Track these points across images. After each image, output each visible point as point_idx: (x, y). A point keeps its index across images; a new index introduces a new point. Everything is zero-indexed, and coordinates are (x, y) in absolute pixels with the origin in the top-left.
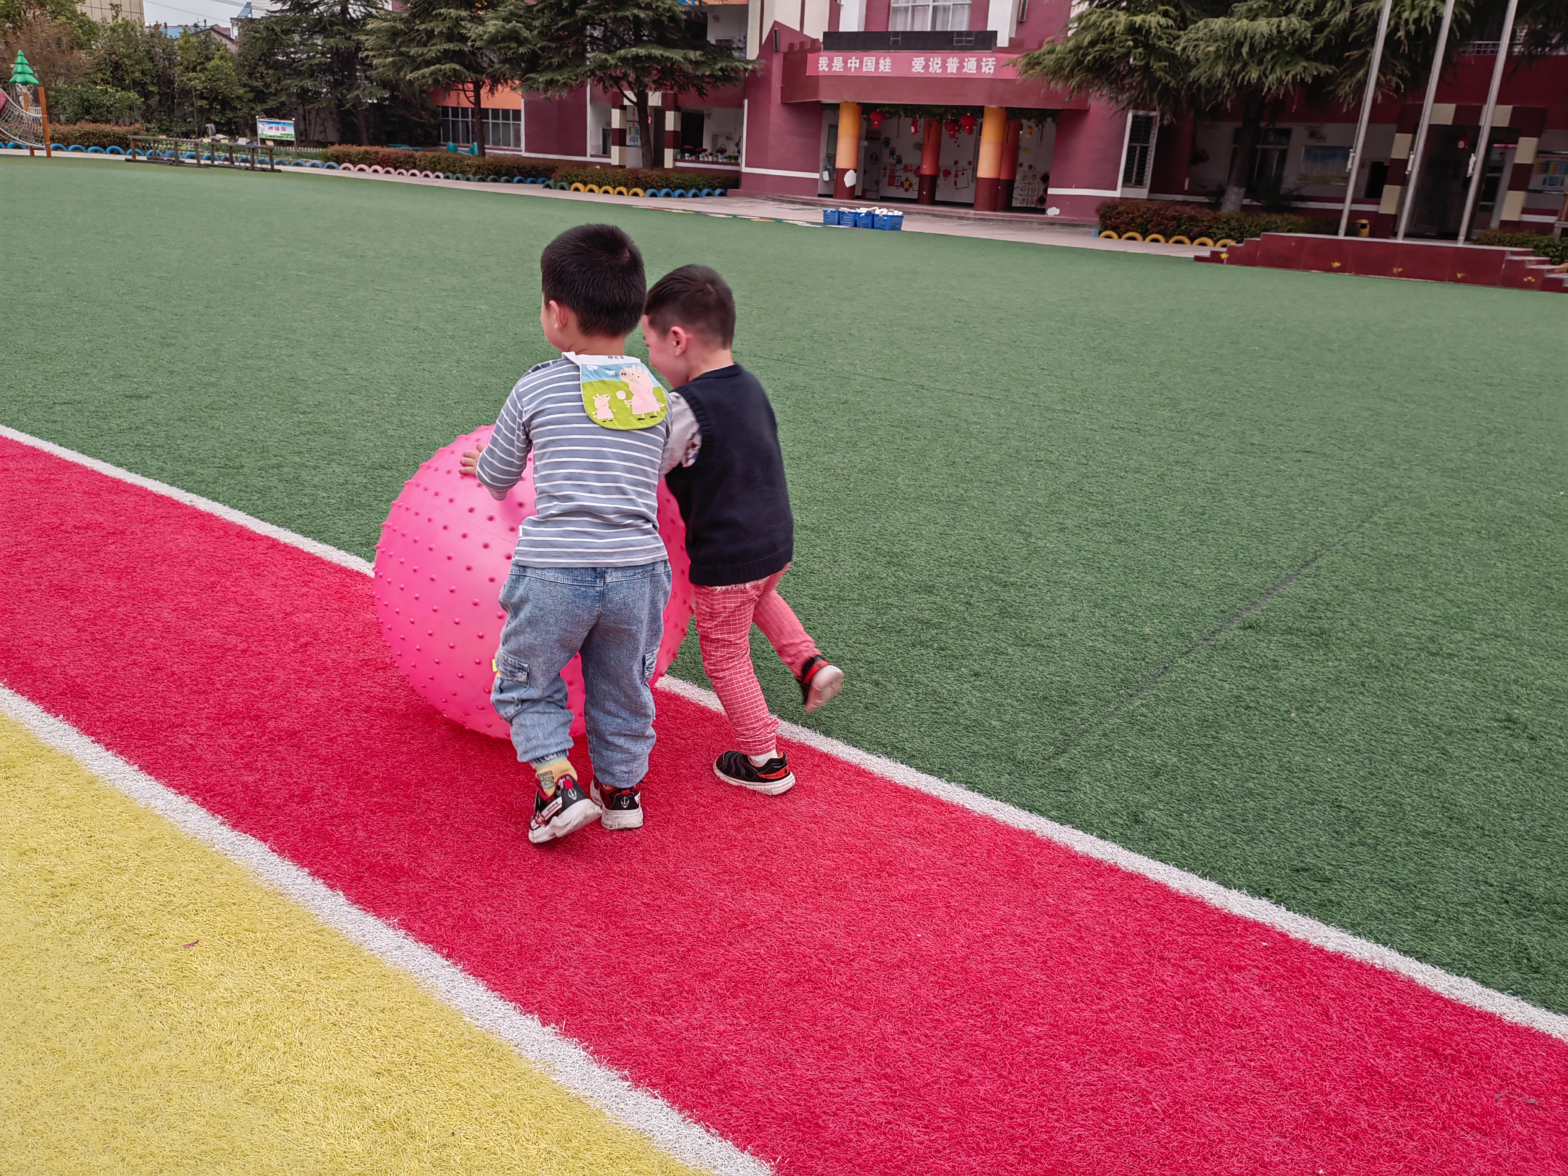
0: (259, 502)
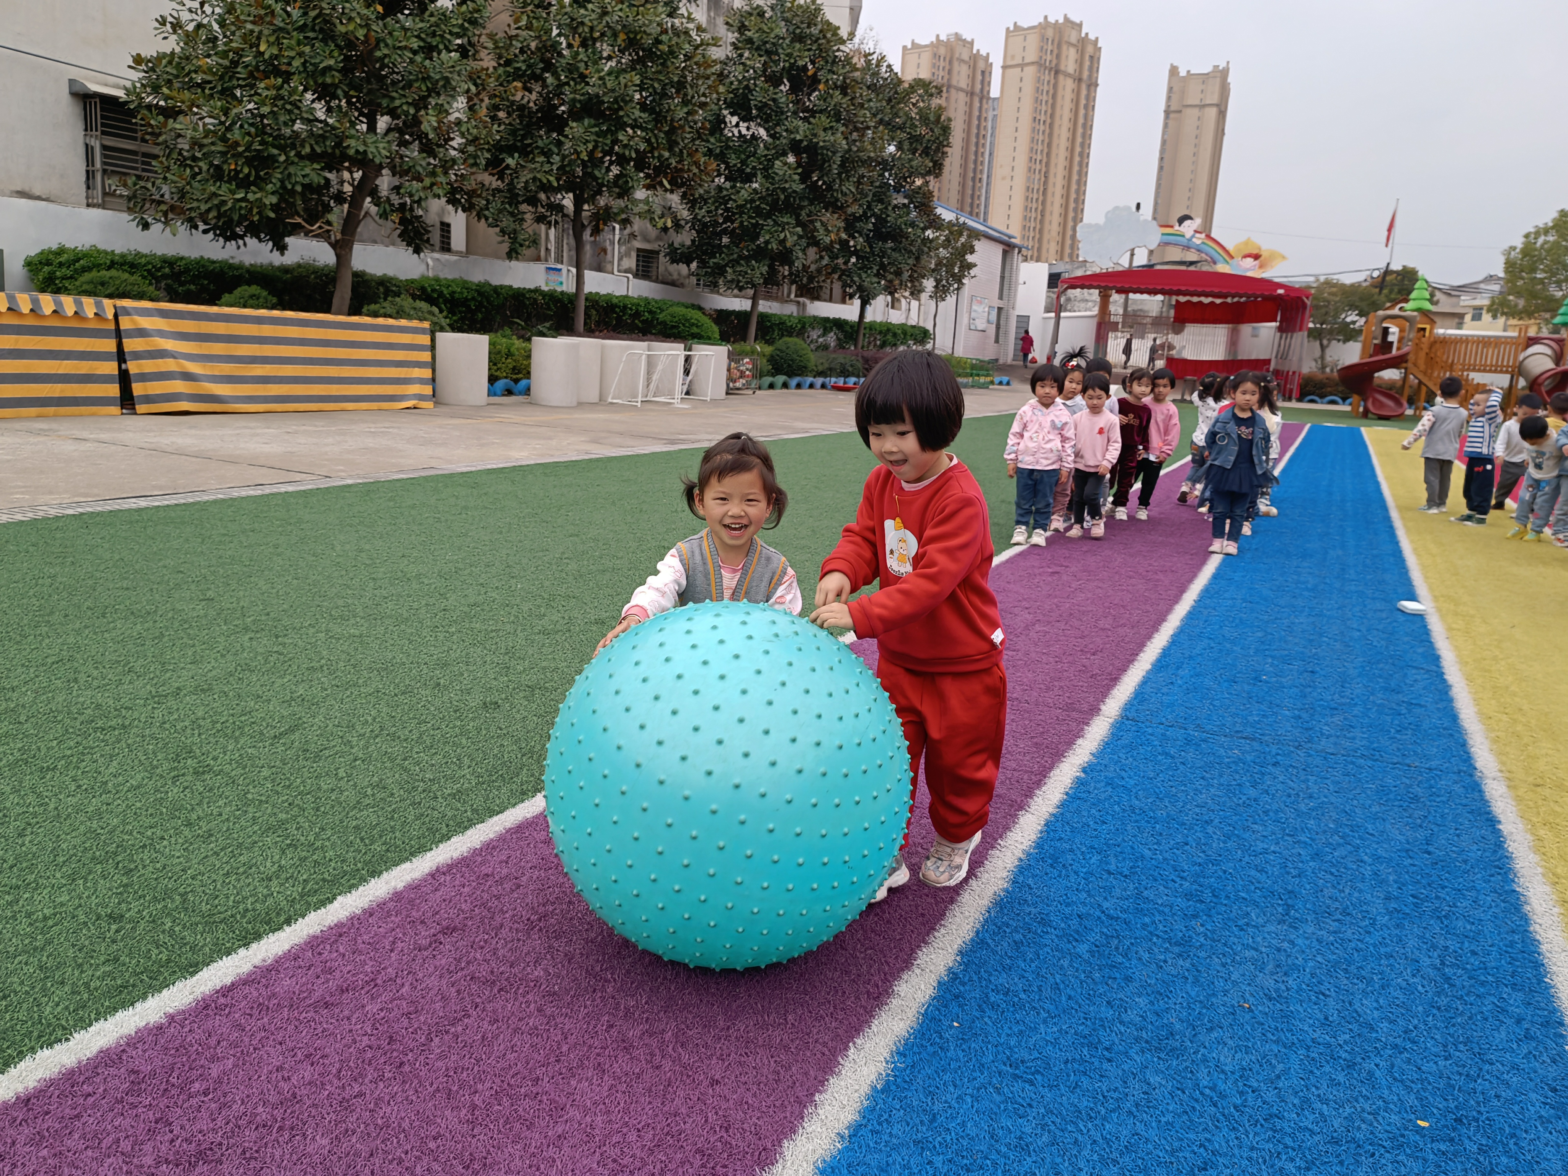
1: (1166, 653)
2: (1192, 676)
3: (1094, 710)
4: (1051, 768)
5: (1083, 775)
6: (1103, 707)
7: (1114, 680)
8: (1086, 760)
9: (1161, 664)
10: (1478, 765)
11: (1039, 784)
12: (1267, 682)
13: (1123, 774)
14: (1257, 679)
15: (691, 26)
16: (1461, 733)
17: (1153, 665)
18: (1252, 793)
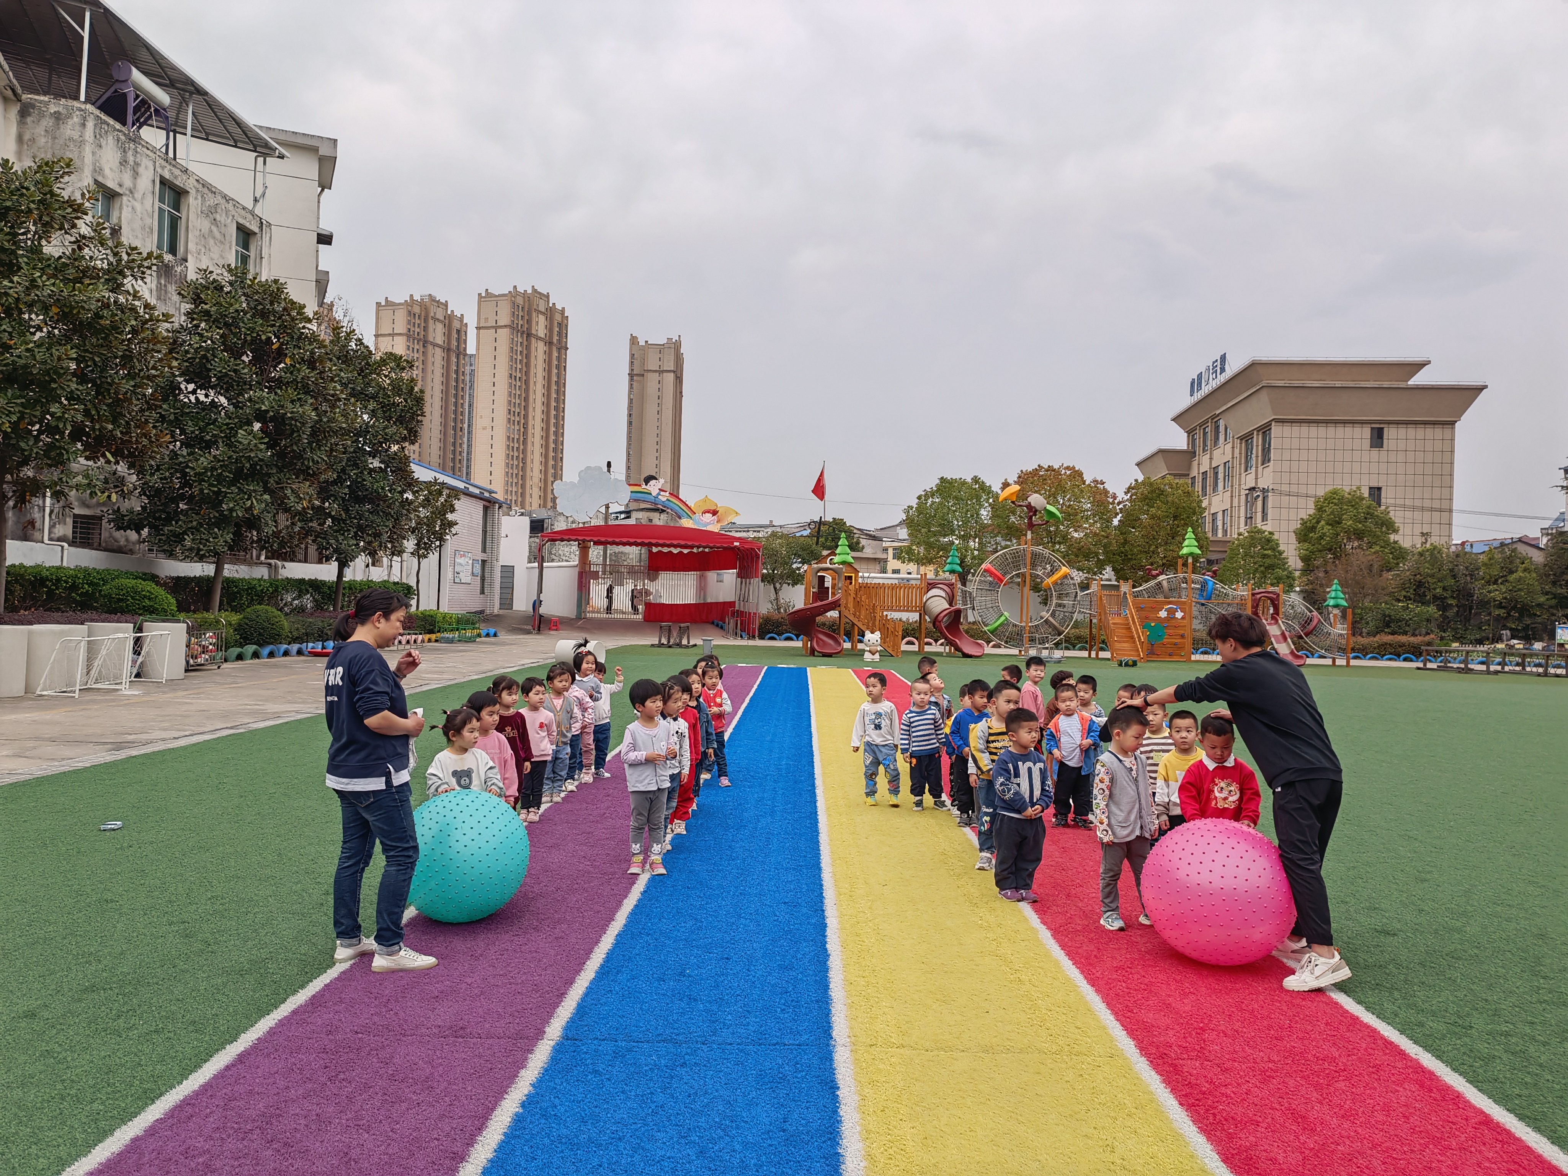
0: (1480, 1071)
1: (610, 957)
2: (628, 980)
3: (539, 1034)
4: (493, 1109)
5: (521, 1111)
6: (547, 1029)
7: (561, 995)
8: (526, 1092)
9: (603, 972)
10: (834, 1034)
11: (480, 1129)
12: (690, 976)
13: (557, 1101)
14: (682, 974)
15: (137, 303)
16: (827, 1003)
17: (597, 972)
18: (660, 1098)
